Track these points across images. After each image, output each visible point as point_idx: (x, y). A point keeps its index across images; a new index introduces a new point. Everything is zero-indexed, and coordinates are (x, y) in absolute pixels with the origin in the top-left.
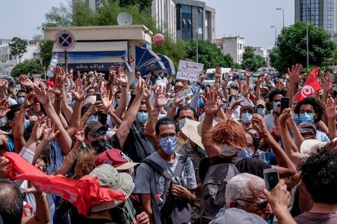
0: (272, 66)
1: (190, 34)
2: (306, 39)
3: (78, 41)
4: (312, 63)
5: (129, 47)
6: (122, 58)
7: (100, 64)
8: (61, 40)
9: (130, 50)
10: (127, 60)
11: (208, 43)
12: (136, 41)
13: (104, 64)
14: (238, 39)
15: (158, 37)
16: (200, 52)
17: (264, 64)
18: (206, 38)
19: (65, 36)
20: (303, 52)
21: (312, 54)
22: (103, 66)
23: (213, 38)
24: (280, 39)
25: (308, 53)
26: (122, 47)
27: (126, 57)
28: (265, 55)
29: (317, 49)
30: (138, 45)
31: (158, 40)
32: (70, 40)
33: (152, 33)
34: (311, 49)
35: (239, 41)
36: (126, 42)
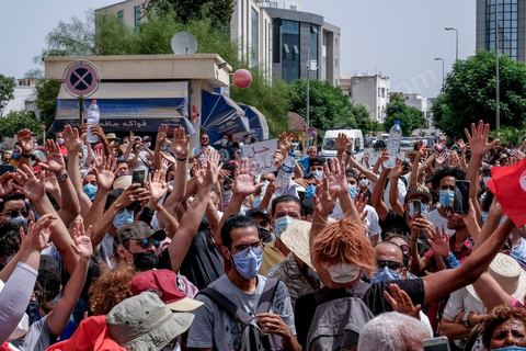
0: (437, 127)
1: (296, 69)
2: (496, 80)
3: (103, 81)
4: (505, 122)
5: (190, 92)
6: (179, 110)
7: (140, 121)
8: (73, 79)
9: (192, 96)
10: (186, 113)
11: (328, 85)
12: (204, 81)
13: (148, 120)
14: (378, 80)
15: (242, 75)
16: (313, 103)
17: (423, 123)
18: (323, 77)
19: (81, 71)
20: (490, 102)
21: (506, 107)
22: (145, 124)
23: (335, 77)
24: (450, 80)
25: (498, 105)
26: (179, 91)
27: (186, 108)
28: (425, 107)
29: (515, 98)
30: (206, 89)
31: (240, 79)
32: (89, 79)
33: (230, 68)
34: (504, 99)
35: (381, 84)
36: (186, 83)
